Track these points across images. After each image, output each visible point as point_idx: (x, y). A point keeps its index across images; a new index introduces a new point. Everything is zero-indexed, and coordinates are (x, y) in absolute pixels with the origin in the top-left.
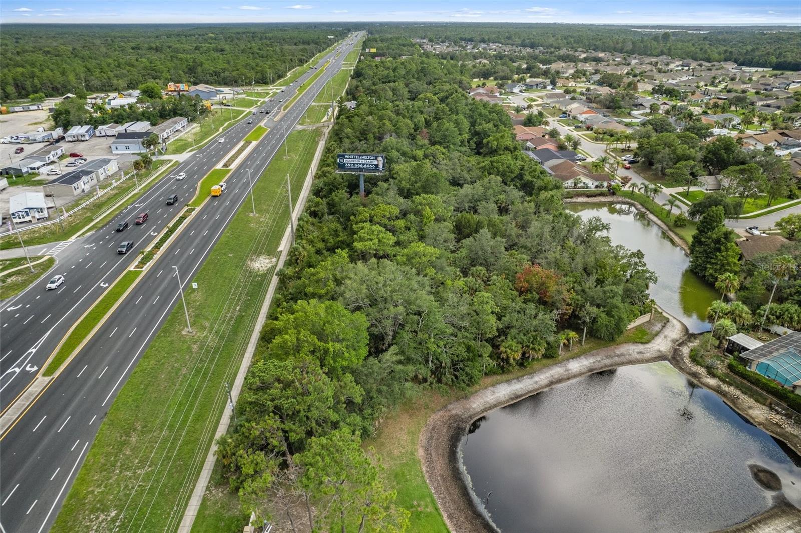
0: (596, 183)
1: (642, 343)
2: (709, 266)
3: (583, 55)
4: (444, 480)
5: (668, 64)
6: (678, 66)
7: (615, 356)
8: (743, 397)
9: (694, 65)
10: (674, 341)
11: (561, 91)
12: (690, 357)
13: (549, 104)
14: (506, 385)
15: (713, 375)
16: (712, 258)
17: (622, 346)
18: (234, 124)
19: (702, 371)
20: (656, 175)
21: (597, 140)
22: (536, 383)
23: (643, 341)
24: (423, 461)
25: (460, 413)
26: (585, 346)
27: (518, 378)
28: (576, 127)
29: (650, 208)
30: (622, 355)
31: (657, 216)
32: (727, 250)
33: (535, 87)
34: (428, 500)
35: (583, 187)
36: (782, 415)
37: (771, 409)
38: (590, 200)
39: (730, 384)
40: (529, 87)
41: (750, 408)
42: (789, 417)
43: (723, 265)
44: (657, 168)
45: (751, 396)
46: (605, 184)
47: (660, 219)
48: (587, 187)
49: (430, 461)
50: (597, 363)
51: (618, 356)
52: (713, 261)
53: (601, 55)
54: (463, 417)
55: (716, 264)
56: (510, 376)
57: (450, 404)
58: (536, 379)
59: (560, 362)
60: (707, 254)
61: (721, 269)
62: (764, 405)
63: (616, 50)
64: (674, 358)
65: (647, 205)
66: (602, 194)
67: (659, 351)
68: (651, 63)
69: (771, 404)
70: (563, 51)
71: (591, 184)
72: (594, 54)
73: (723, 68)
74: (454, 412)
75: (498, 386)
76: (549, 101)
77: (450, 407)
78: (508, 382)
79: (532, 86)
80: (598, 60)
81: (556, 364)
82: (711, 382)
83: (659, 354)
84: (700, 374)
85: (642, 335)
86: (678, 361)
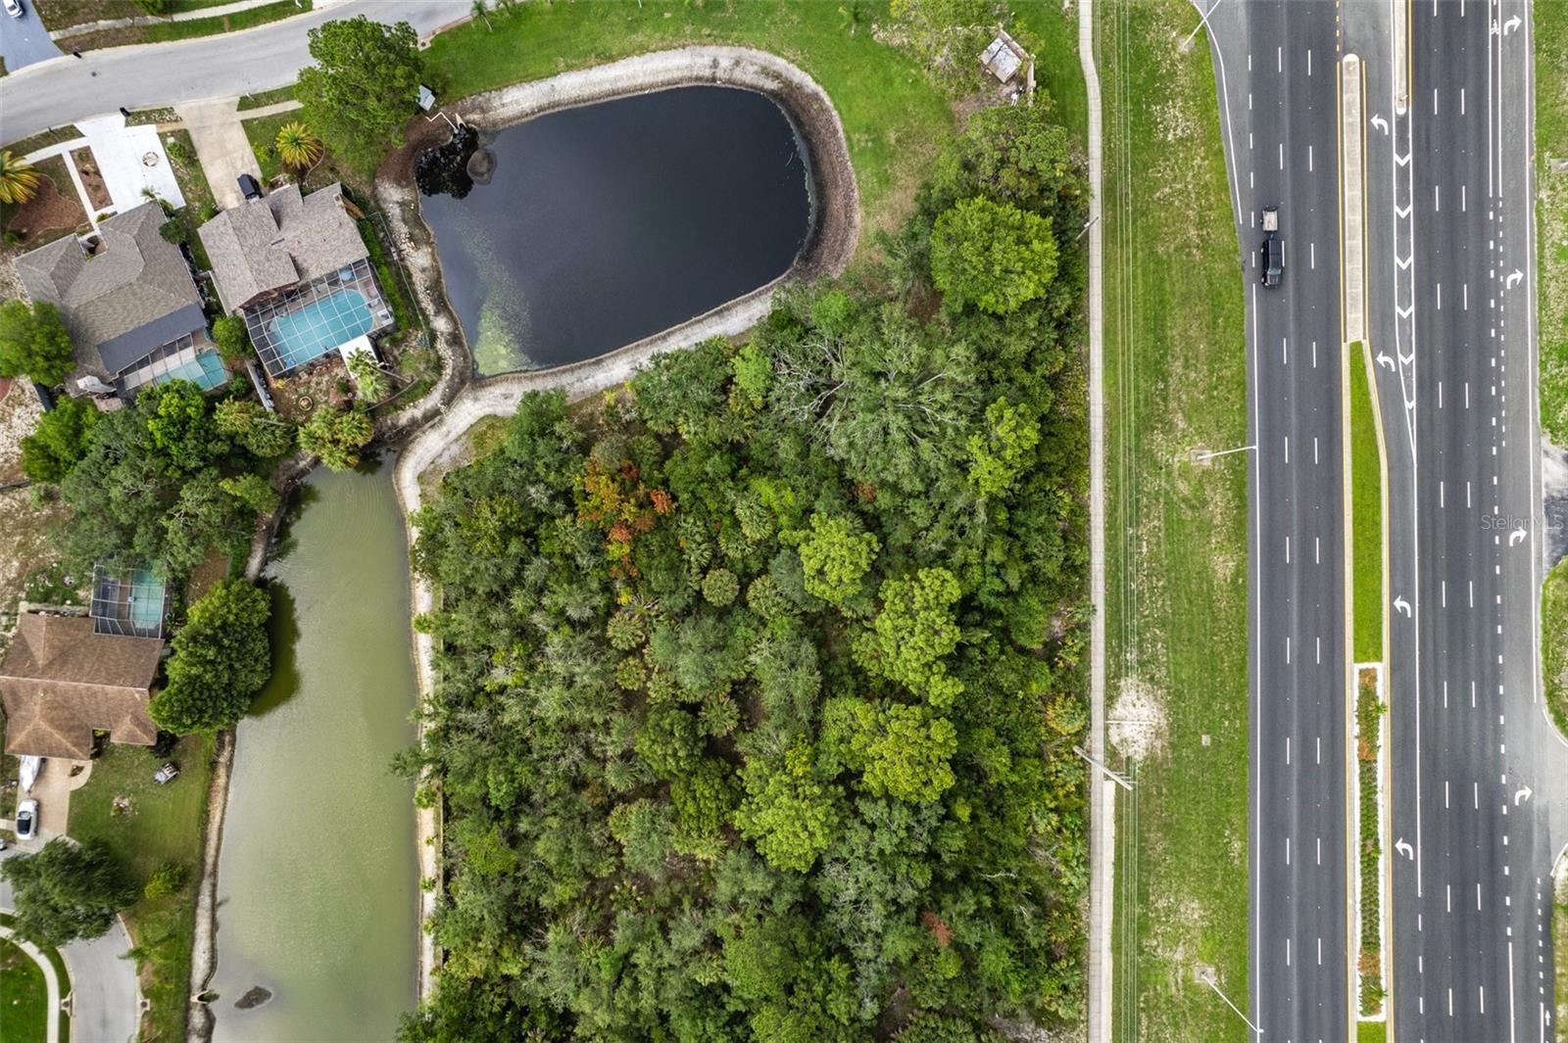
1: (494, 418)
4: (835, 181)
8: (420, 289)
10: (438, 425)
12: (438, 379)
15: (433, 332)
19: (441, 347)
23: (489, 423)
24: (856, 206)
34: (856, 149)
36: (397, 248)
37: (403, 259)
39: (422, 311)
41: (421, 270)
42: (393, 243)
45: (412, 284)
49: (848, 207)
64: (463, 382)
67: (476, 399)
82: (441, 324)
83: (480, 393)
84: (447, 342)
85: (485, 433)
86: (461, 374)
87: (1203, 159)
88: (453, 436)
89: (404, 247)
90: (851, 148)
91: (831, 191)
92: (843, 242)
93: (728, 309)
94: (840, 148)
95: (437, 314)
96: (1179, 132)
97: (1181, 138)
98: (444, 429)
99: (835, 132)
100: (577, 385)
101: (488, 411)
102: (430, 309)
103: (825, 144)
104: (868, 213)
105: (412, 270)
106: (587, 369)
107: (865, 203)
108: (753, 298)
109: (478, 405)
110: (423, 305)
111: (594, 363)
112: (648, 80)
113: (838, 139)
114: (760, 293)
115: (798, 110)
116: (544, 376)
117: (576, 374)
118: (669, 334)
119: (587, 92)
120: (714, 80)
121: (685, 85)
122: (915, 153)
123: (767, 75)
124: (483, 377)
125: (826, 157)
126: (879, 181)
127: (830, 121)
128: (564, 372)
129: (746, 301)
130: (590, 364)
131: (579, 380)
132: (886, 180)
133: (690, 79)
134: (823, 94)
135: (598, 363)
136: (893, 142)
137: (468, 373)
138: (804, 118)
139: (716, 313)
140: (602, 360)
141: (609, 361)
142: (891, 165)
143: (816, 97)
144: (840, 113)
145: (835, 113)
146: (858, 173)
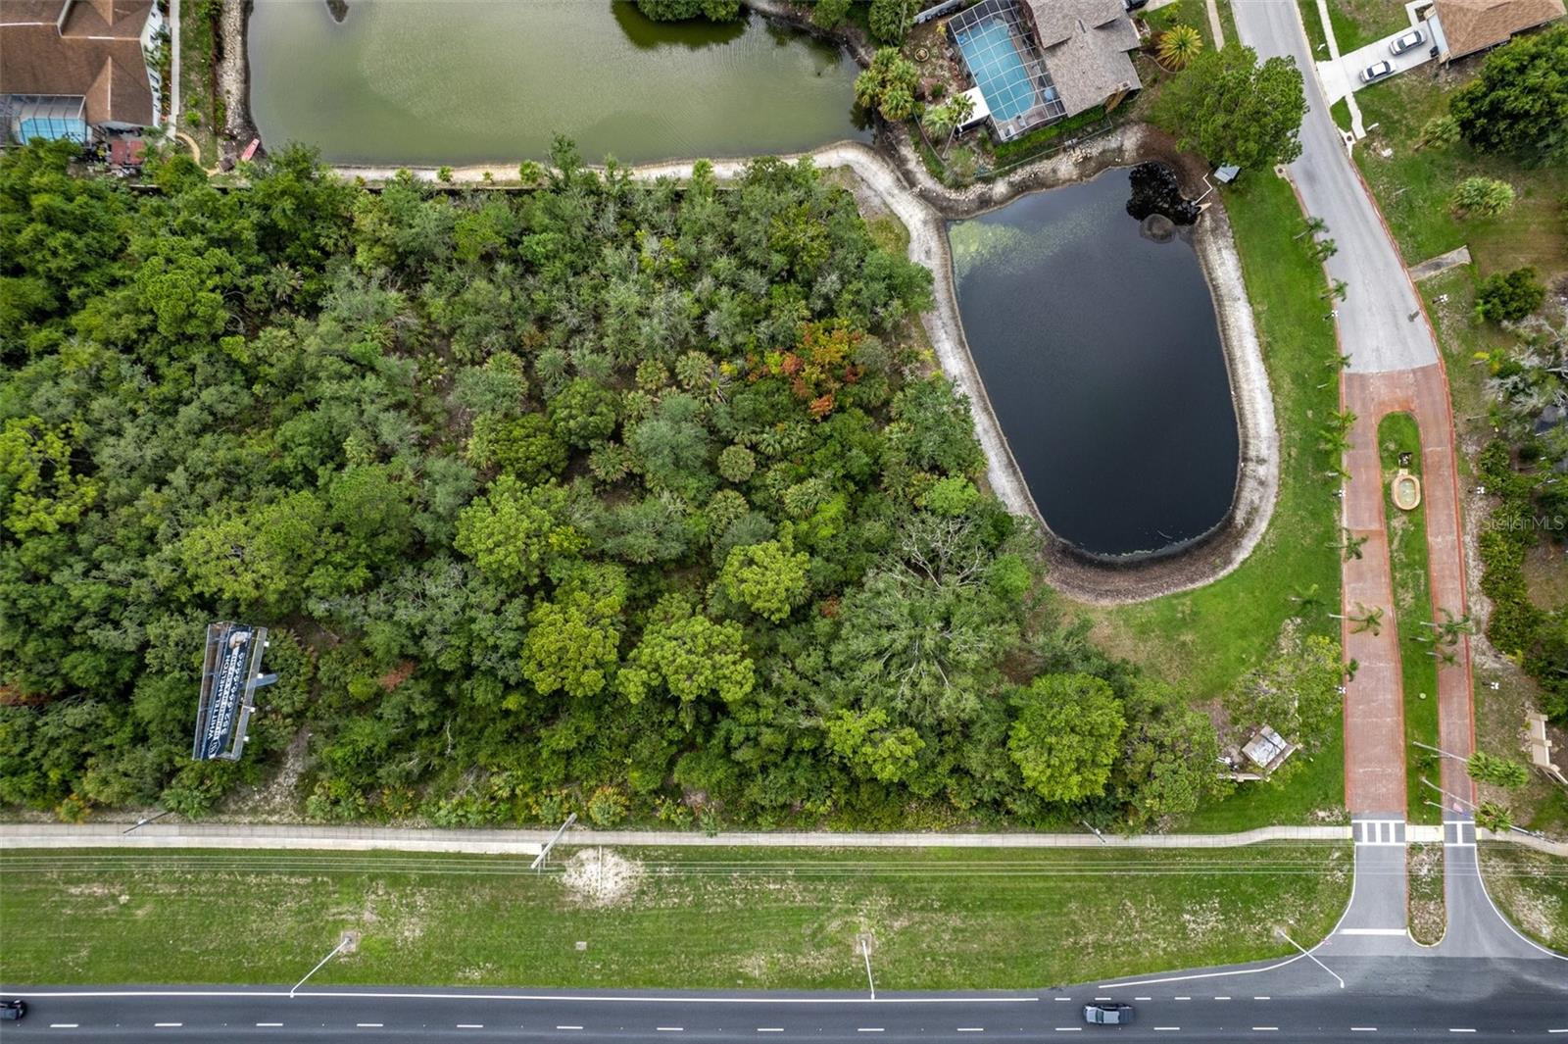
1: (907, 240)
4: (1143, 581)
8: (1035, 168)
10: (900, 186)
12: (944, 185)
15: (988, 180)
19: (978, 189)
23: (903, 233)
24: (1118, 602)
34: (1175, 602)
36: (1077, 145)
37: (1066, 150)
39: (1013, 170)
42: (1083, 140)
45: (1041, 159)
49: (1117, 593)
64: (943, 210)
67: (925, 223)
69: (1060, 146)
82: (1000, 188)
83: (931, 226)
84: (983, 194)
85: (892, 232)
86: (951, 208)
87: (1164, 949)
88: (889, 200)
89: (1078, 151)
90: (1176, 596)
91: (1132, 576)
92: (1081, 588)
93: (1015, 472)
94: (1176, 585)
95: (1011, 184)
96: (1192, 926)
97: (1185, 928)
98: (896, 191)
99: (1193, 581)
100: (939, 323)
101: (914, 235)
102: (1016, 178)
103: (1181, 570)
104: (1110, 613)
105: (1054, 160)
106: (955, 332)
107: (1121, 610)
108: (1026, 497)
109: (919, 225)
110: (1019, 171)
111: (961, 339)
112: (1245, 396)
113: (1185, 584)
114: (1030, 505)
115: (1215, 544)
116: (949, 290)
117: (950, 322)
118: (990, 414)
119: (1233, 334)
120: (1245, 460)
121: (1240, 431)
122: (1171, 660)
123: (1250, 513)
124: (947, 230)
125: (1165, 571)
126: (1142, 624)
127: (1203, 575)
128: (952, 309)
129: (1022, 490)
130: (960, 335)
131: (944, 325)
132: (1143, 631)
133: (1246, 436)
134: (1230, 569)
135: (961, 344)
136: (1182, 638)
137: (951, 215)
138: (1206, 550)
139: (1011, 461)
140: (964, 347)
141: (963, 354)
142: (1158, 637)
143: (1228, 562)
144: (1211, 585)
145: (1211, 580)
146: (1151, 603)
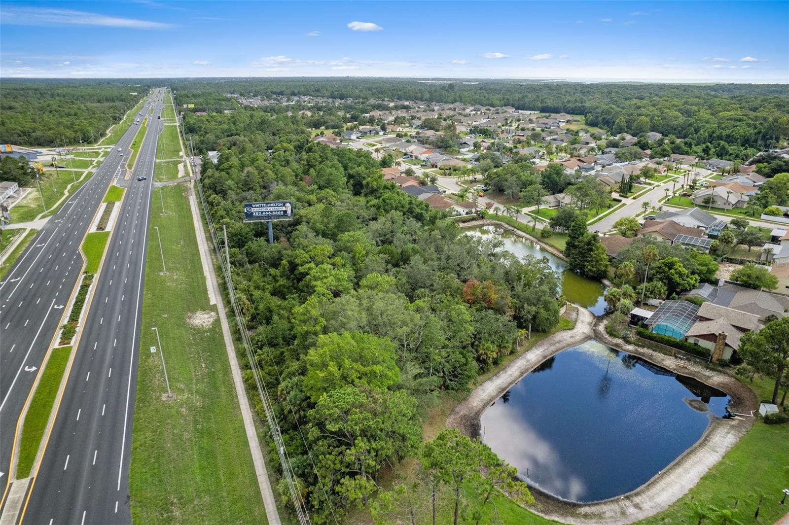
0: (466, 210)
1: (570, 329)
2: (586, 264)
3: (392, 105)
5: (464, 109)
6: (472, 111)
7: (556, 343)
8: (655, 353)
9: (483, 109)
10: (590, 324)
11: (393, 136)
12: (608, 333)
13: (388, 147)
14: (490, 382)
15: (629, 343)
16: (587, 257)
17: (556, 334)
18: (78, 187)
19: (620, 341)
20: (508, 199)
21: (446, 176)
22: (511, 375)
23: (570, 328)
25: (467, 413)
26: (532, 340)
27: (496, 375)
28: (422, 166)
29: (516, 225)
30: (559, 342)
31: (524, 232)
32: (598, 249)
33: (368, 134)
35: (457, 215)
36: (684, 359)
37: (676, 357)
38: (466, 225)
39: (643, 347)
40: (364, 134)
41: (663, 360)
42: (689, 360)
43: (597, 261)
44: (508, 194)
45: (660, 352)
46: (474, 210)
47: (527, 234)
48: (460, 215)
50: (546, 351)
51: (558, 342)
52: (590, 259)
53: (406, 103)
54: (471, 415)
55: (592, 261)
56: (490, 374)
57: (456, 407)
58: (509, 372)
59: (520, 356)
60: (582, 254)
61: (596, 264)
62: (671, 355)
63: (416, 98)
64: (596, 336)
65: (511, 223)
66: (473, 219)
67: (584, 333)
68: (450, 109)
69: (675, 354)
70: (372, 101)
71: (463, 211)
72: (400, 103)
73: (506, 111)
74: (462, 413)
75: (484, 384)
76: (388, 145)
77: (457, 409)
78: (490, 379)
79: (366, 133)
80: (406, 108)
81: (518, 358)
82: (630, 348)
84: (620, 344)
85: (567, 325)
88: (580, 322)
89: (683, 362)
95: (637, 350)
98: (585, 323)
101: (574, 331)
102: (641, 350)
105: (667, 357)
109: (581, 331)
110: (645, 349)
116: (564, 347)
120: (627, 498)
121: (642, 487)
124: (590, 339)
137: (598, 339)
